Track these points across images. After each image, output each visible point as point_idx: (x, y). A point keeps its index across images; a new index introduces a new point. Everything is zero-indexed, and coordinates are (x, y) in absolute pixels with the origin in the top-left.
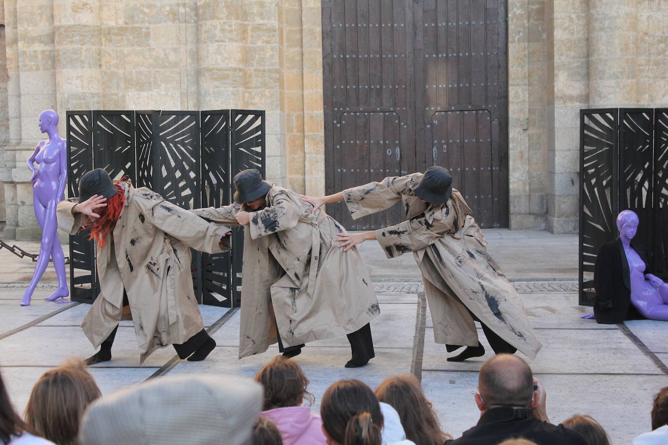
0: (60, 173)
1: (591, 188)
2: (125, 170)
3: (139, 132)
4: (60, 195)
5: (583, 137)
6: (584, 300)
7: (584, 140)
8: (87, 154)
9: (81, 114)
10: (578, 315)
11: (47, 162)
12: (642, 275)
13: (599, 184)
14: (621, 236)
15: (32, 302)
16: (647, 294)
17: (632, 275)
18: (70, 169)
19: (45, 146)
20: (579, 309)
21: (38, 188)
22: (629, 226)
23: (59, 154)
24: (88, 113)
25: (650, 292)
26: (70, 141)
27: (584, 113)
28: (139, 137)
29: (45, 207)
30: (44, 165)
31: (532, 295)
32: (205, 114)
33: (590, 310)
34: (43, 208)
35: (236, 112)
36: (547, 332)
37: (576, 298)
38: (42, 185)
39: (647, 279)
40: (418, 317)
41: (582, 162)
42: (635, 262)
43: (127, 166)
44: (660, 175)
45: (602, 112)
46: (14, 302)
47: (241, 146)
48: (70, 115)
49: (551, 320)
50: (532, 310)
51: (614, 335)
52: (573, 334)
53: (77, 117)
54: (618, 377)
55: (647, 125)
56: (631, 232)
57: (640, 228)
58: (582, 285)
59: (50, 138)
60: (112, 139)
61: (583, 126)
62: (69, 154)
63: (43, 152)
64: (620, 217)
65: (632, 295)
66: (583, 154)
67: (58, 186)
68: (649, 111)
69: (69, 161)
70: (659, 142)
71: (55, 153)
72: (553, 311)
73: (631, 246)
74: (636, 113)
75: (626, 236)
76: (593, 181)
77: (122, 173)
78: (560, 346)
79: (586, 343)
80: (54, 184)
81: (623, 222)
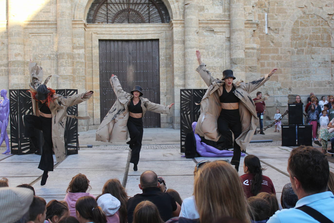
0: (7, 111)
1: (184, 114)
4: (7, 118)
5: (181, 98)
6: (182, 151)
7: (182, 99)
8: (16, 104)
9: (14, 90)
10: (181, 156)
11: (3, 107)
12: (200, 142)
14: (193, 130)
16: (201, 148)
17: (197, 143)
18: (11, 109)
19: (2, 101)
20: (181, 154)
23: (7, 104)
24: (17, 90)
25: (202, 148)
27: (182, 90)
29: (2, 122)
30: (2, 108)
31: (167, 150)
33: (184, 154)
34: (1, 123)
35: (67, 90)
36: (170, 162)
37: (180, 150)
38: (1, 114)
39: (202, 144)
40: (128, 158)
41: (181, 106)
42: (198, 138)
43: (30, 108)
45: (187, 90)
48: (11, 91)
49: (172, 158)
50: (166, 155)
51: (191, 162)
52: (178, 162)
53: (13, 92)
54: (191, 176)
55: (201, 94)
58: (182, 146)
59: (4, 99)
60: (25, 99)
61: (181, 95)
62: (10, 104)
63: (1, 104)
64: (193, 124)
65: (197, 149)
66: (181, 104)
67: (7, 115)
68: (202, 90)
69: (10, 106)
71: (6, 104)
72: (172, 154)
74: (198, 90)
76: (185, 112)
77: (29, 110)
78: (174, 166)
79: (182, 165)
80: (5, 114)
81: (194, 126)
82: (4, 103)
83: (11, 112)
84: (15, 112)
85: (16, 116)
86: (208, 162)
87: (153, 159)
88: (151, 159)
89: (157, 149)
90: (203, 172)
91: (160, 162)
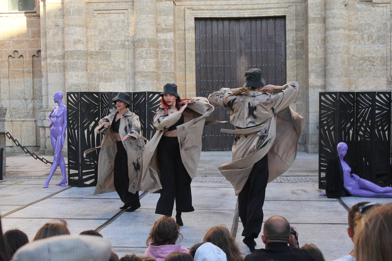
0: (64, 122)
1: (325, 131)
2: (95, 121)
3: (102, 102)
4: (63, 133)
5: (320, 105)
6: (321, 186)
7: (321, 107)
8: (76, 113)
9: (74, 93)
10: (318, 194)
11: (57, 117)
12: (349, 174)
13: (328, 129)
14: (339, 155)
15: (49, 186)
16: (351, 183)
17: (345, 174)
19: (56, 109)
20: (319, 191)
21: (53, 130)
22: (343, 150)
23: (63, 113)
24: (77, 93)
25: (353, 183)
26: (69, 107)
27: (321, 94)
28: (102, 105)
29: (56, 139)
30: (55, 118)
31: (296, 184)
32: (134, 94)
33: (324, 191)
34: (55, 140)
35: (150, 93)
36: (302, 202)
37: (317, 185)
38: (55, 128)
39: (352, 176)
41: (320, 118)
42: (346, 168)
43: (96, 119)
44: (359, 125)
45: (330, 94)
46: (41, 186)
47: (152, 109)
48: (69, 94)
49: (305, 196)
50: (296, 191)
51: (335, 204)
52: (315, 204)
53: (72, 95)
54: (336, 225)
55: (352, 100)
56: (344, 153)
57: (348, 151)
58: (320, 179)
59: (59, 105)
60: (89, 106)
61: (321, 101)
62: (68, 113)
63: (55, 113)
64: (338, 145)
65: (345, 185)
66: (320, 114)
67: (62, 129)
68: (353, 93)
69: (68, 117)
70: (358, 108)
71: (61, 113)
72: (305, 191)
73: (344, 160)
74: (347, 94)
75: (341, 155)
76: (326, 128)
77: (94, 122)
78: (308, 209)
79: (321, 208)
80: (60, 128)
81: (340, 148)
82: (58, 112)
83: (69, 125)
84: (74, 125)
85: (76, 131)
86: (378, 205)
87: (277, 198)
88: (272, 198)
89: (281, 182)
90: (370, 220)
91: (288, 202)
